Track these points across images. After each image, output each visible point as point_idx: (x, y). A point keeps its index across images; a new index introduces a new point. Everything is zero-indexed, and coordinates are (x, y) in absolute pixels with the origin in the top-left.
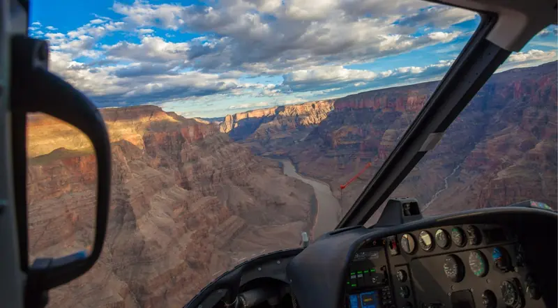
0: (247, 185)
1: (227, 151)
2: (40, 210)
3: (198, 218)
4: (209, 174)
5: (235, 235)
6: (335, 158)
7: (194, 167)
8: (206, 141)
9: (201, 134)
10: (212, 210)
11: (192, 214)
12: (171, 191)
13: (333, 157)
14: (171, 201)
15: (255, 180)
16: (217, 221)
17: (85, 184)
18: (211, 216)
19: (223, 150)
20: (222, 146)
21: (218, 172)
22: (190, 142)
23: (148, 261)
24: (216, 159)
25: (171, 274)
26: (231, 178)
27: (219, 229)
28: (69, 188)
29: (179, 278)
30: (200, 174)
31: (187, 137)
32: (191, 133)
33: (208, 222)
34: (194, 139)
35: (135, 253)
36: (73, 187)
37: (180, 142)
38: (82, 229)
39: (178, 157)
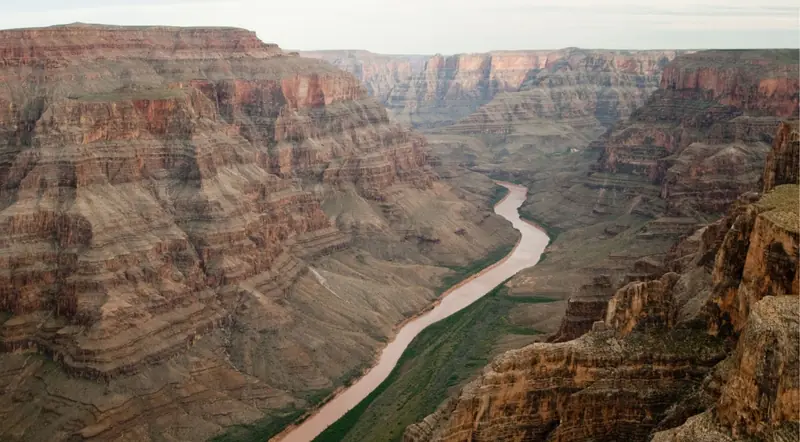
0: (382, 199)
1: (368, 137)
2: (116, 147)
3: (277, 212)
4: (318, 169)
5: (325, 252)
6: (603, 191)
7: (293, 151)
8: (330, 110)
9: (322, 95)
10: (301, 210)
11: (269, 205)
12: (246, 168)
13: (599, 187)
14: (244, 180)
15: (401, 195)
16: (305, 226)
17: (152, 133)
18: (297, 217)
19: (361, 132)
20: (362, 124)
21: (334, 167)
22: (295, 106)
23: (209, 219)
24: (339, 146)
25: (230, 237)
26: (355, 182)
27: (304, 236)
28: (137, 133)
29: (237, 243)
30: (302, 165)
31: (292, 98)
32: (303, 91)
33: (291, 223)
34: (306, 104)
35: (197, 211)
36: (141, 132)
37: (277, 104)
38: (148, 178)
39: (270, 129)
